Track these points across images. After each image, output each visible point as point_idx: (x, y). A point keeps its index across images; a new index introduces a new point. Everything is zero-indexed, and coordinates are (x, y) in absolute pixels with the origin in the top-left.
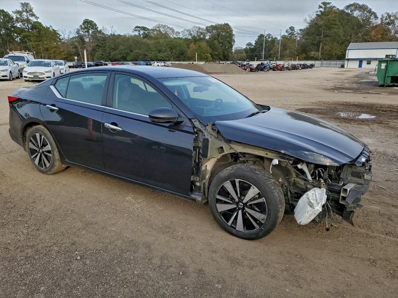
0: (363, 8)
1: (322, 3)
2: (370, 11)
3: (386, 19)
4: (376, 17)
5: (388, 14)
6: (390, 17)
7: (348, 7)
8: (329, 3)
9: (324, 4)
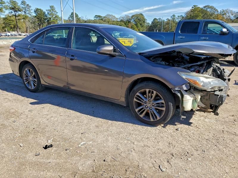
0: (212, 8)
1: (193, 6)
2: (215, 9)
3: (222, 12)
4: (218, 12)
5: (223, 10)
6: (224, 11)
7: (205, 7)
8: (197, 6)
9: (195, 6)
